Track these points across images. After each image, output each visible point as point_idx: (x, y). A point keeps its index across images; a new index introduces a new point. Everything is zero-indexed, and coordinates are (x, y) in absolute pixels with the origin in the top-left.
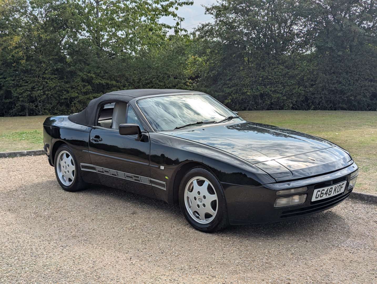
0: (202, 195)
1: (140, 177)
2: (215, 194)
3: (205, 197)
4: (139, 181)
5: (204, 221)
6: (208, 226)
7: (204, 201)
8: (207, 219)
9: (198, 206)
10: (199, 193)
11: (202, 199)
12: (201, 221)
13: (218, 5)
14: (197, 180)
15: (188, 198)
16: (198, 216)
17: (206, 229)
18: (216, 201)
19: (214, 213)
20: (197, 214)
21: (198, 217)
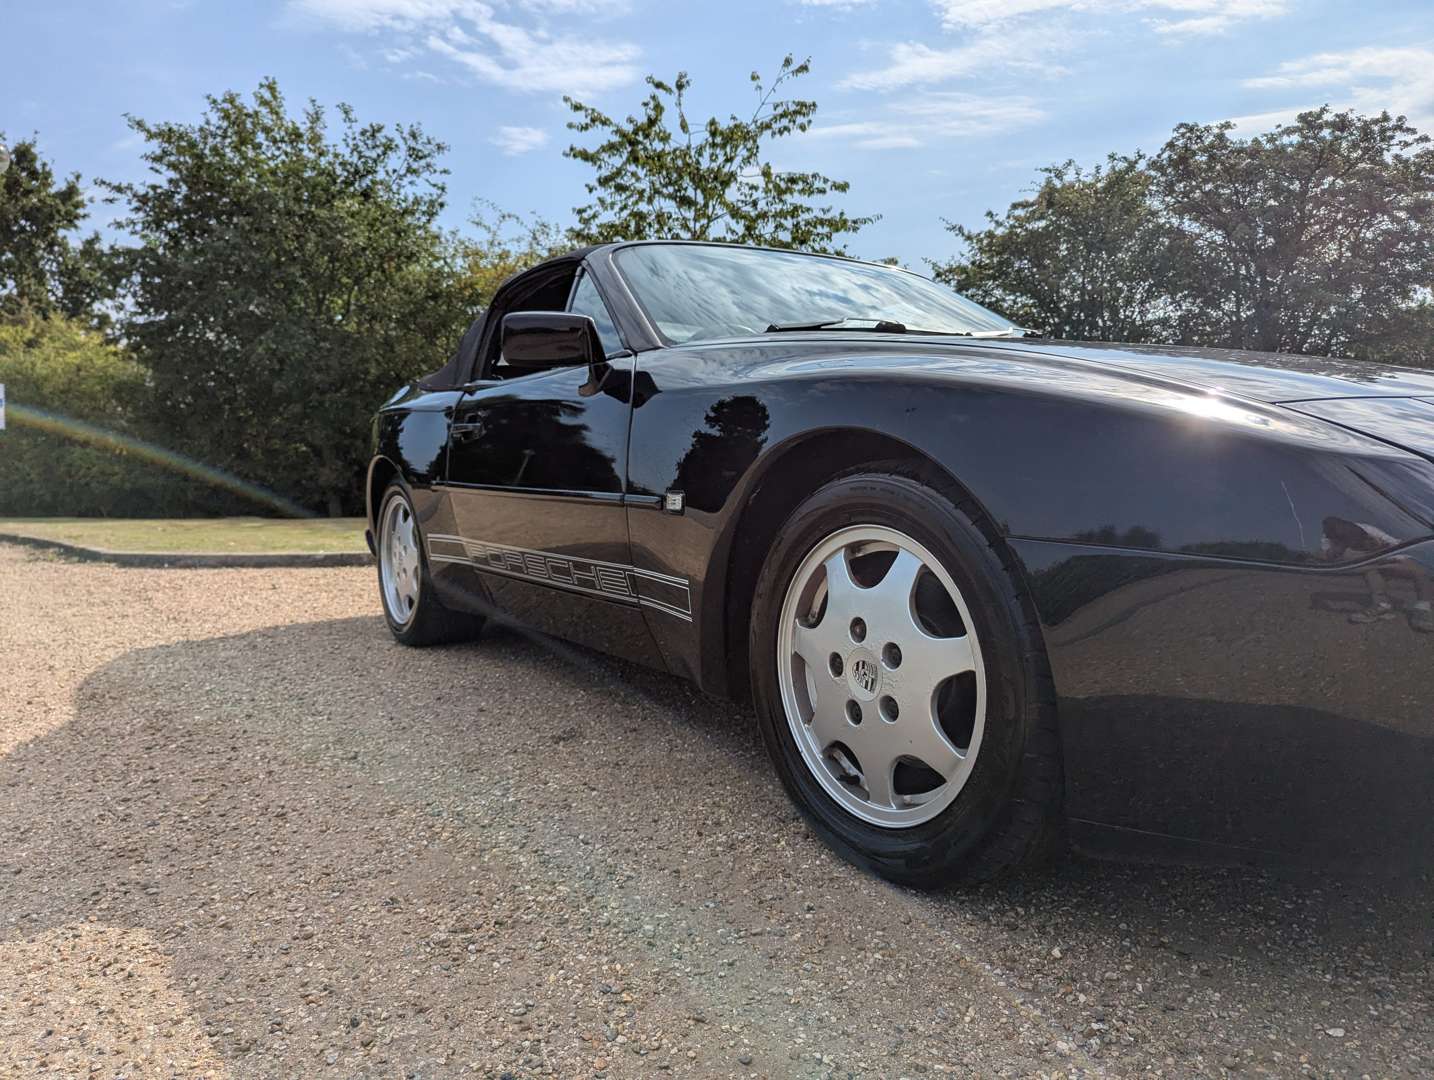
0: (875, 643)
1: (596, 566)
2: (963, 632)
3: (893, 655)
4: (593, 586)
5: (885, 812)
6: (910, 846)
7: (893, 682)
8: (907, 798)
9: (855, 711)
10: (859, 628)
11: (875, 670)
12: (869, 804)
13: (965, 263)
14: (853, 548)
15: (799, 662)
16: (853, 771)
17: (902, 862)
18: (968, 677)
19: (958, 765)
20: (846, 763)
21: (851, 782)
